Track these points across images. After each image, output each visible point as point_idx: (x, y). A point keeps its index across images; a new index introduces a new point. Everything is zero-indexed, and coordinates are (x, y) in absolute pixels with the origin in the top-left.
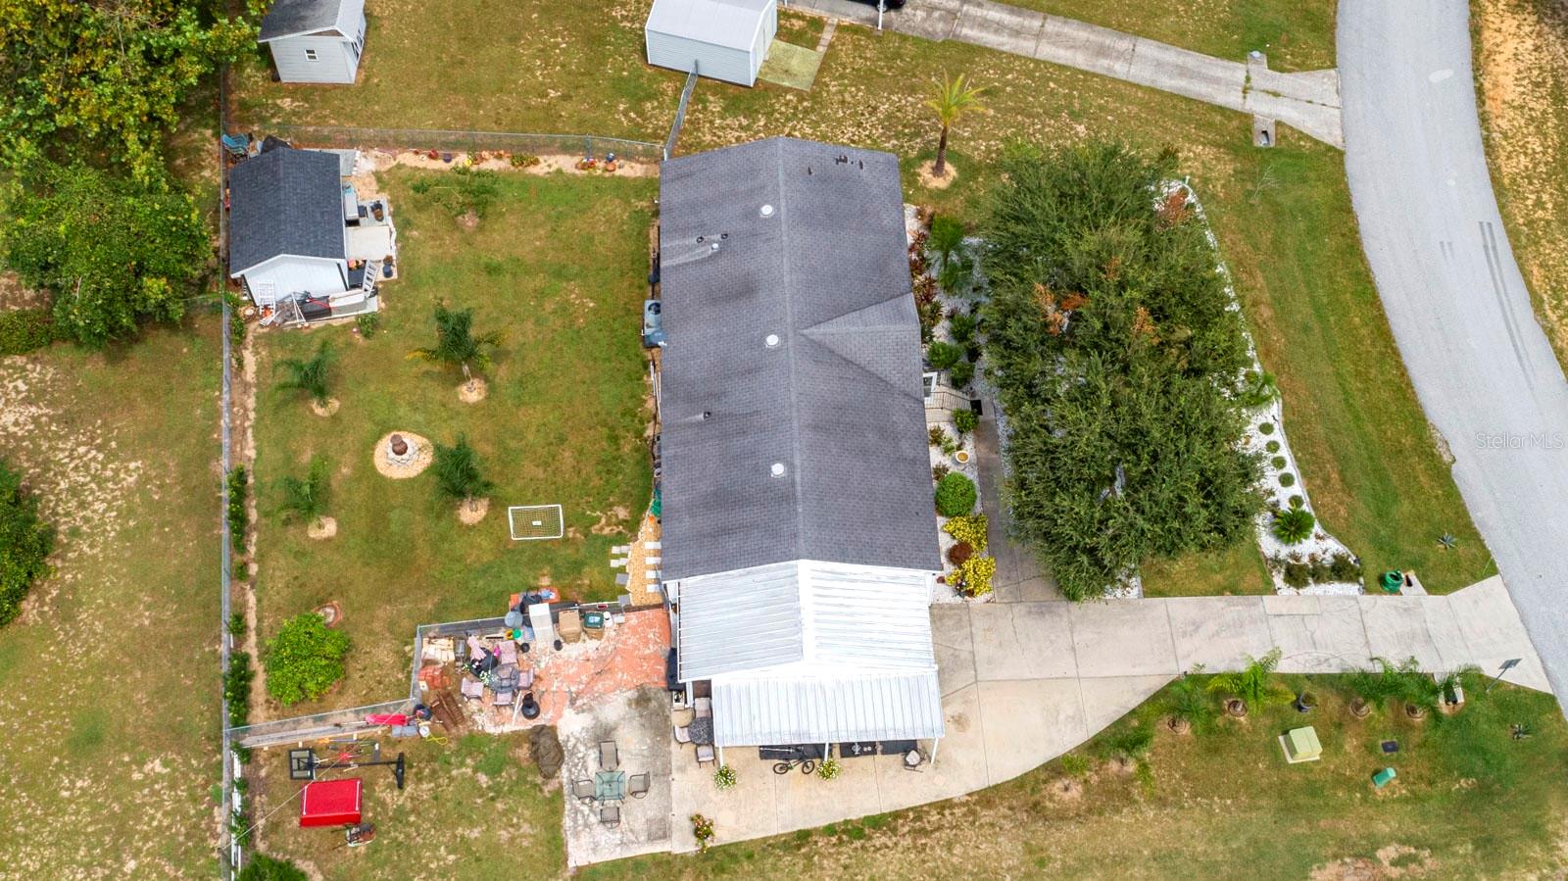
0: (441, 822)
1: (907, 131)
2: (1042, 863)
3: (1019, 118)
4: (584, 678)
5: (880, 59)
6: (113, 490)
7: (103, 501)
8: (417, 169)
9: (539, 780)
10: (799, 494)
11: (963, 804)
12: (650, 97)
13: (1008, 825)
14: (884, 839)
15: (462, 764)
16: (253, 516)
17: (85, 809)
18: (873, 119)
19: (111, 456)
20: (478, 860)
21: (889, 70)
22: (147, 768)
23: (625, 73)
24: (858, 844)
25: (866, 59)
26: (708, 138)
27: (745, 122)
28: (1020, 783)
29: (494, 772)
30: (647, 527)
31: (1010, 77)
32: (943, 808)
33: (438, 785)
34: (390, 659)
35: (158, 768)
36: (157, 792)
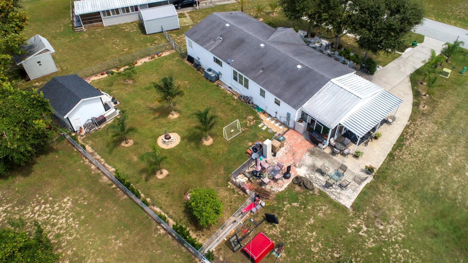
0: (298, 226)
4: (291, 158)
6: (64, 213)
7: (62, 218)
9: (311, 192)
15: (284, 205)
20: (322, 227)
29: (296, 200)
30: (262, 116)
33: (285, 217)
34: (226, 193)
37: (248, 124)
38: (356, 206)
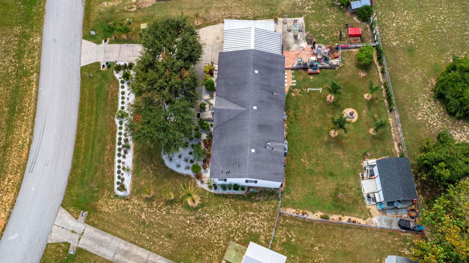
0: (331, 27)
1: (200, 221)
2: (206, 10)
3: (162, 223)
4: (301, 54)
5: (204, 255)
6: (423, 111)
7: (425, 109)
8: (359, 218)
9: (310, 34)
10: (252, 64)
12: (284, 244)
13: (212, 17)
14: (238, 16)
15: (327, 39)
16: (386, 101)
17: (407, 36)
18: (210, 227)
19: (427, 121)
20: (322, 20)
21: (202, 250)
22: (396, 44)
23: (292, 256)
24: (243, 16)
25: (209, 256)
26: (265, 224)
27: (253, 230)
28: (208, 25)
29: (321, 36)
30: (287, 89)
31: (161, 242)
33: (332, 35)
34: (346, 62)
35: (393, 43)
36: (392, 38)
37: (300, 91)
38: (300, 15)
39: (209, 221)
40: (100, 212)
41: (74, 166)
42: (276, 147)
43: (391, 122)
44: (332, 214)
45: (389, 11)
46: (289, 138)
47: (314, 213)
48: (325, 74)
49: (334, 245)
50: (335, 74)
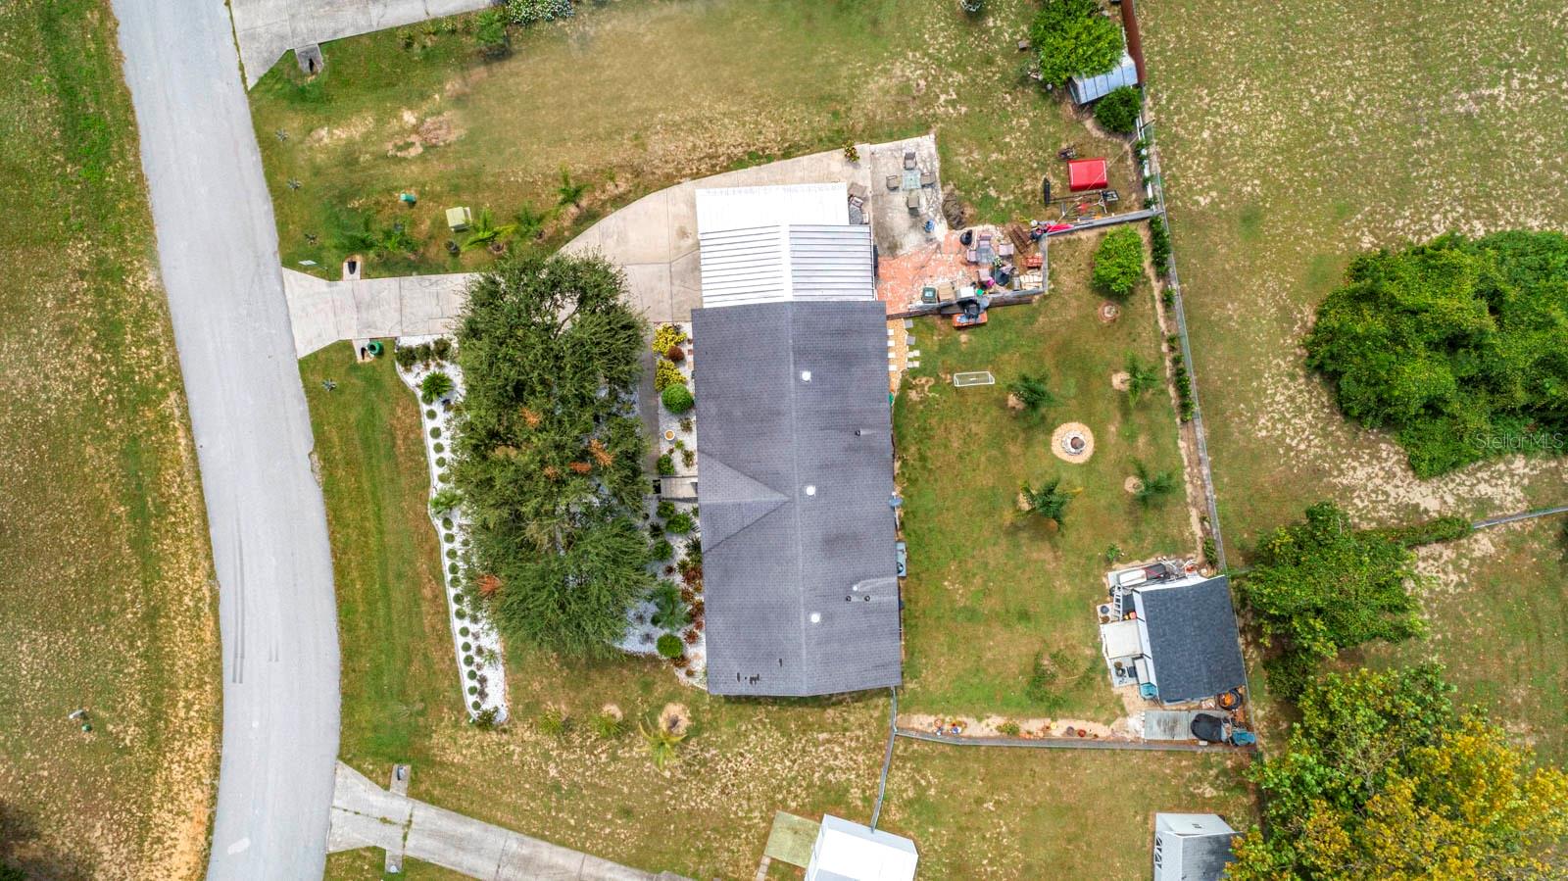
0: (1017, 163)
1: (697, 768)
2: (637, 137)
3: (603, 783)
4: (932, 263)
5: (717, 849)
6: (1273, 411)
7: (1278, 403)
8: (1094, 720)
9: (957, 192)
10: (791, 355)
11: (685, 176)
12: (910, 803)
13: (656, 162)
14: (736, 151)
15: (1007, 203)
16: (1172, 391)
17: (1242, 171)
18: (724, 781)
19: (1280, 441)
20: (991, 139)
21: (709, 837)
22: (1208, 200)
23: (931, 830)
24: (753, 149)
25: (728, 850)
26: (860, 759)
27: (830, 776)
28: (647, 190)
29: (987, 197)
30: (896, 382)
31: (607, 831)
32: (697, 173)
33: (1021, 188)
34: (1063, 278)
35: (1201, 199)
36: (1200, 182)
37: (932, 381)
38: (923, 128)
39: (718, 767)
40: (442, 764)
41: (349, 654)
42: (875, 591)
43: (1183, 452)
44: (1028, 719)
45: (1192, 86)
46: (910, 526)
47: (980, 720)
48: (1001, 324)
49: (1032, 794)
50: (1031, 319)
